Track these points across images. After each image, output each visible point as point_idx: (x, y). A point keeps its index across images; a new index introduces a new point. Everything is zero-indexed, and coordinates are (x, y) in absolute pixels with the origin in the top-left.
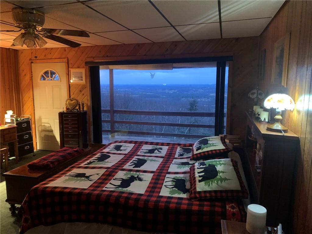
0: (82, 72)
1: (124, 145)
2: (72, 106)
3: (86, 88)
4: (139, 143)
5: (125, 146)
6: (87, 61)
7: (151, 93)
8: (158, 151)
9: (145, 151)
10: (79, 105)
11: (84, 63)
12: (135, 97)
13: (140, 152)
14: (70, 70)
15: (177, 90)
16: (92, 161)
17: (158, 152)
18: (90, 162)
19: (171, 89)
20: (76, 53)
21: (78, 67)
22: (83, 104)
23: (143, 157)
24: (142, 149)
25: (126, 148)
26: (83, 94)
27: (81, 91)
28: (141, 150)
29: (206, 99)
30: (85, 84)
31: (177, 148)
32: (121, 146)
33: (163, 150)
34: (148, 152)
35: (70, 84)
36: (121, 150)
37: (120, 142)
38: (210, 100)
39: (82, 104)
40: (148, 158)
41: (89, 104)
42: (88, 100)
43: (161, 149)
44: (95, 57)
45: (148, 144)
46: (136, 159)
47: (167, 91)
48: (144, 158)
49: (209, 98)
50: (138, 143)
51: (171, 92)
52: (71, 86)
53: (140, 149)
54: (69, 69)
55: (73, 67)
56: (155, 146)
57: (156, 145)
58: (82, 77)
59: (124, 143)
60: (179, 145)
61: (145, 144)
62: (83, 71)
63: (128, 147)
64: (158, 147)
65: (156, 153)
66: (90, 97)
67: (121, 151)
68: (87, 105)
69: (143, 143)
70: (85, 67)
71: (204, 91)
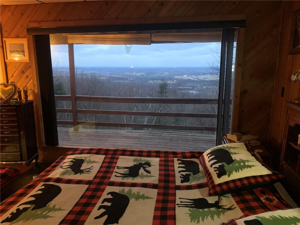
0: (23, 44)
1: (87, 159)
2: (7, 95)
3: (30, 67)
4: (112, 152)
5: (90, 162)
6: (29, 27)
7: (119, 75)
8: (144, 168)
9: (122, 171)
10: (20, 92)
11: (26, 29)
12: (102, 79)
13: (114, 174)
14: (5, 41)
15: (144, 73)
16: (21, 208)
17: (145, 173)
18: (18, 210)
19: (138, 72)
20: (12, 14)
21: (17, 37)
22: (26, 92)
23: (121, 188)
24: (118, 168)
25: (90, 166)
26: (27, 77)
27: (23, 72)
28: (116, 170)
29: (172, 81)
30: (28, 61)
31: (173, 161)
32: (82, 161)
33: (152, 167)
34: (128, 172)
35: (6, 61)
36: (82, 172)
37: (82, 152)
38: (175, 82)
39: (24, 91)
40: (130, 191)
41: (36, 91)
42: (34, 86)
43: (149, 164)
44: (41, 21)
45: (127, 155)
46: (108, 194)
47: (134, 74)
48: (123, 190)
49: (175, 80)
50: (110, 152)
51: (139, 74)
52: (8, 64)
53: (114, 168)
54: (4, 39)
55: (9, 36)
56: (138, 158)
57: (139, 156)
58: (24, 52)
59: (88, 153)
60: (175, 154)
61: (122, 155)
62: (24, 42)
63: (95, 162)
64: (143, 161)
65: (143, 177)
66: (37, 81)
67: (82, 174)
68: (33, 92)
69: (118, 153)
70: (27, 36)
71: (170, 74)
